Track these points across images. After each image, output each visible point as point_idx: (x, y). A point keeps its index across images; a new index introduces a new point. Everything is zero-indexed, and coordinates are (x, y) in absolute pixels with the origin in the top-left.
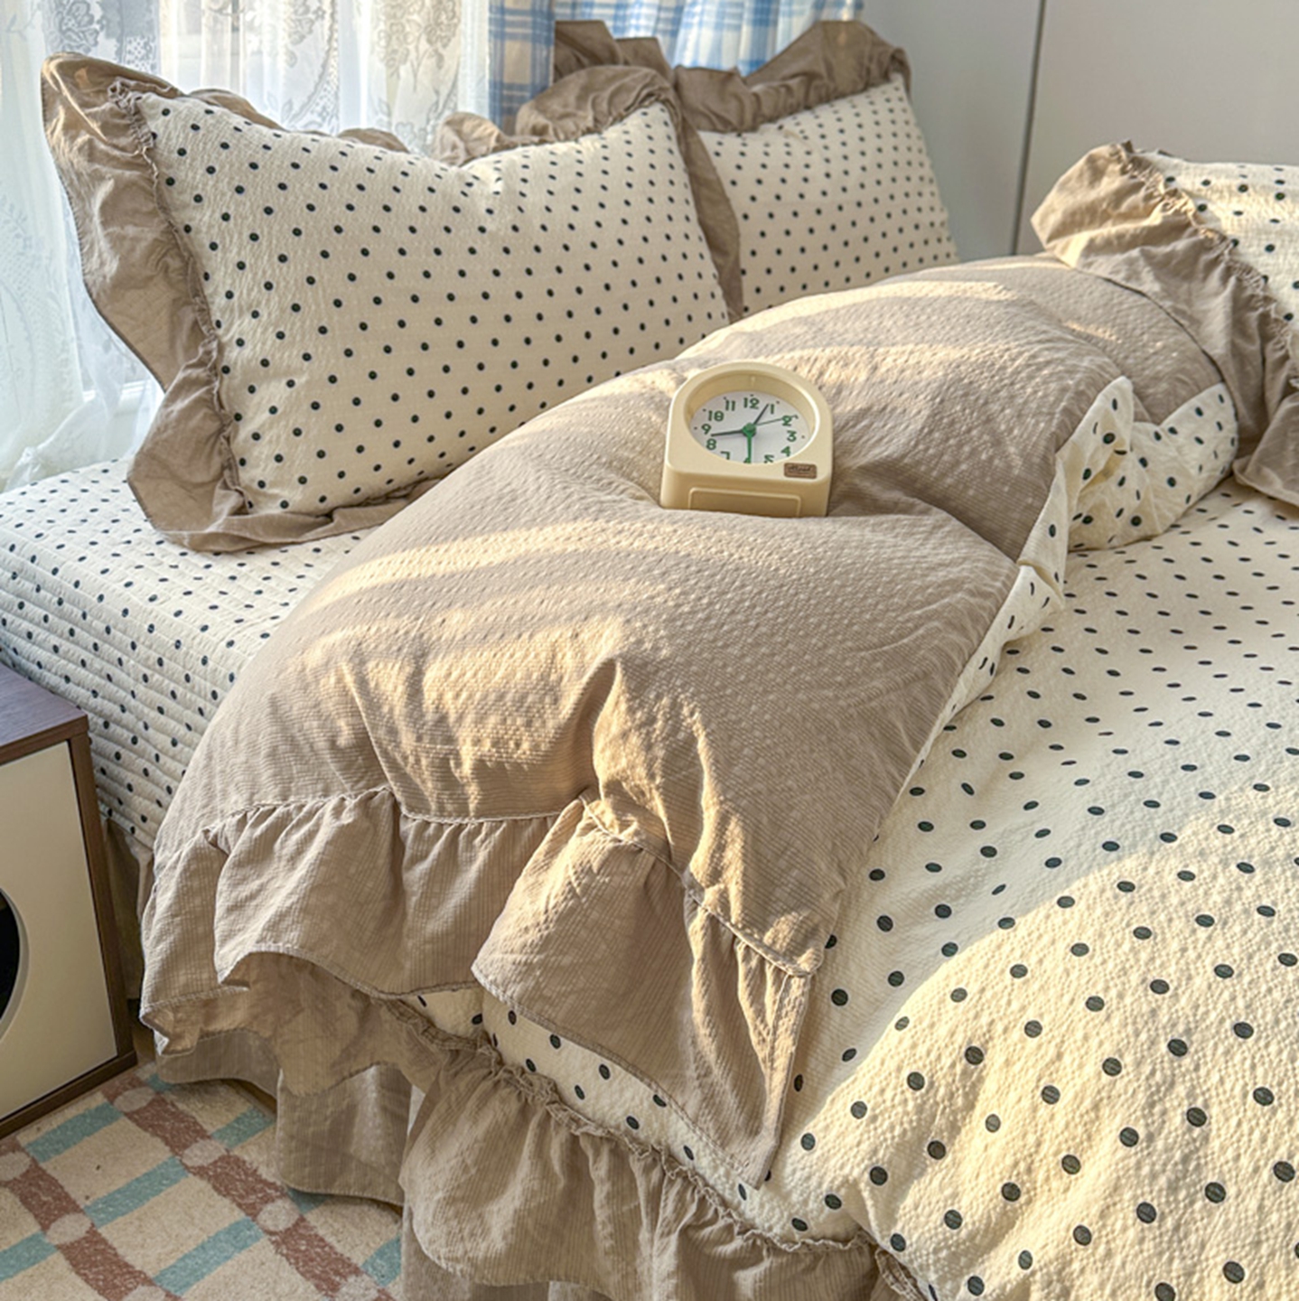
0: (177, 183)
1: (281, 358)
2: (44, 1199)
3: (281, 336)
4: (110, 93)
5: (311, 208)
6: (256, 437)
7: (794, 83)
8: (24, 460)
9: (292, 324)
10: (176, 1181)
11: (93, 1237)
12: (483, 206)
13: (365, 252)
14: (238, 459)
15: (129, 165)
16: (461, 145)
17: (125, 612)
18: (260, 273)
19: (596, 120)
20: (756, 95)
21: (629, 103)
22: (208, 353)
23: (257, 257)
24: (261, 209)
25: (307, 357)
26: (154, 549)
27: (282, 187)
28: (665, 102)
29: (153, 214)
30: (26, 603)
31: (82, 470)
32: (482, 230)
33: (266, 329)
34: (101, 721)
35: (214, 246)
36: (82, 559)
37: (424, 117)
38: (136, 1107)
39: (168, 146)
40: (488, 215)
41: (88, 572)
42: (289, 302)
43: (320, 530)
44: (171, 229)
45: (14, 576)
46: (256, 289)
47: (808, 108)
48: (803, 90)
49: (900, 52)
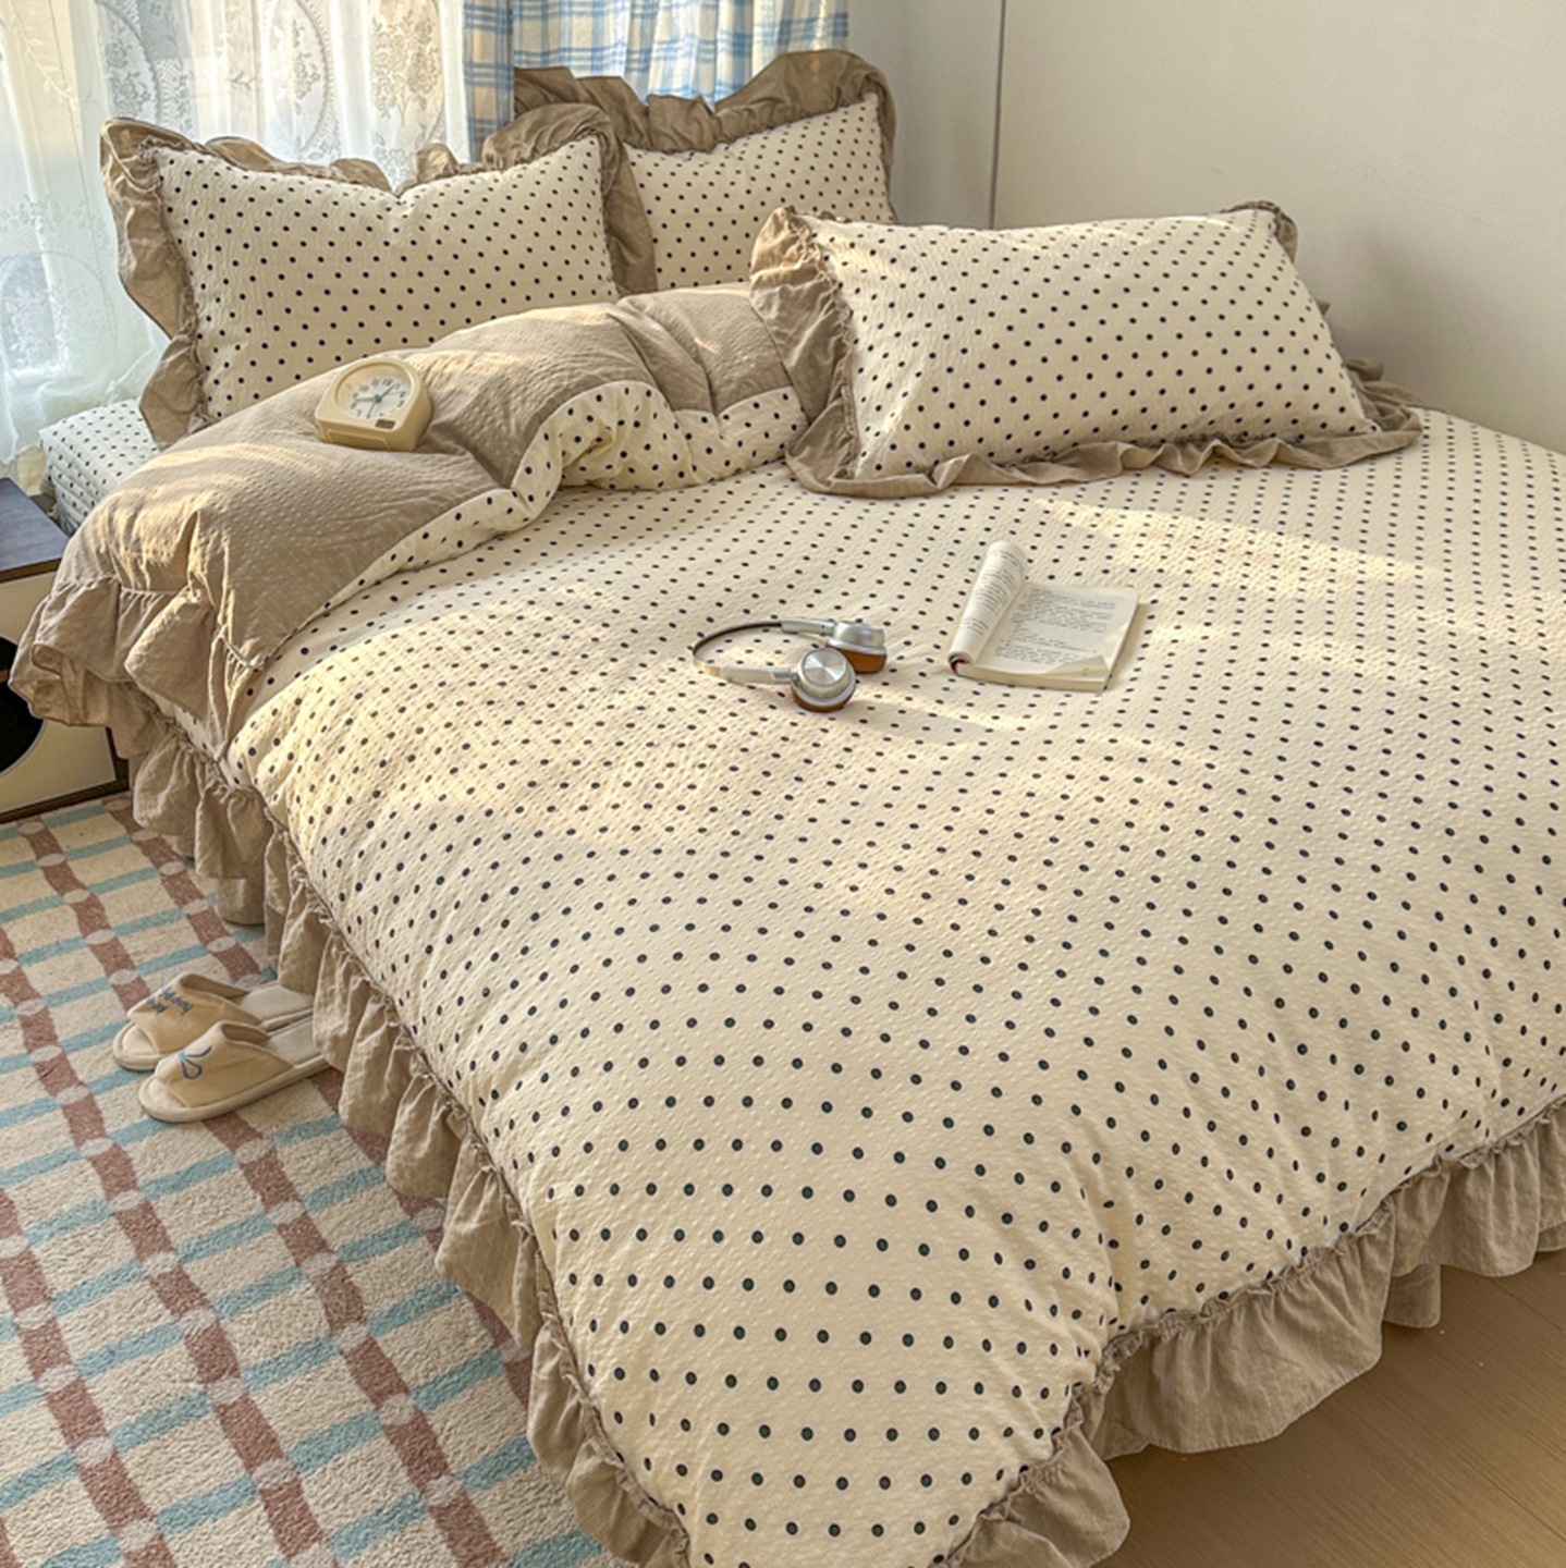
0: (174, 211)
1: (232, 330)
2: (44, 845)
3: (232, 315)
4: (140, 147)
5: (257, 229)
8: (110, 389)
9: (241, 308)
11: (64, 865)
12: (394, 225)
13: (293, 260)
14: (206, 396)
15: (146, 198)
18: (221, 273)
20: (717, 118)
21: (567, 136)
22: (191, 324)
23: (220, 262)
24: (225, 230)
25: (248, 330)
27: (240, 215)
28: (600, 135)
29: (158, 231)
32: (387, 244)
33: (224, 310)
35: (194, 254)
37: (412, 144)
39: (169, 189)
40: (394, 233)
42: (238, 295)
44: (169, 241)
45: (70, 466)
46: (219, 283)
47: (771, 128)
48: (767, 112)
49: (876, 74)
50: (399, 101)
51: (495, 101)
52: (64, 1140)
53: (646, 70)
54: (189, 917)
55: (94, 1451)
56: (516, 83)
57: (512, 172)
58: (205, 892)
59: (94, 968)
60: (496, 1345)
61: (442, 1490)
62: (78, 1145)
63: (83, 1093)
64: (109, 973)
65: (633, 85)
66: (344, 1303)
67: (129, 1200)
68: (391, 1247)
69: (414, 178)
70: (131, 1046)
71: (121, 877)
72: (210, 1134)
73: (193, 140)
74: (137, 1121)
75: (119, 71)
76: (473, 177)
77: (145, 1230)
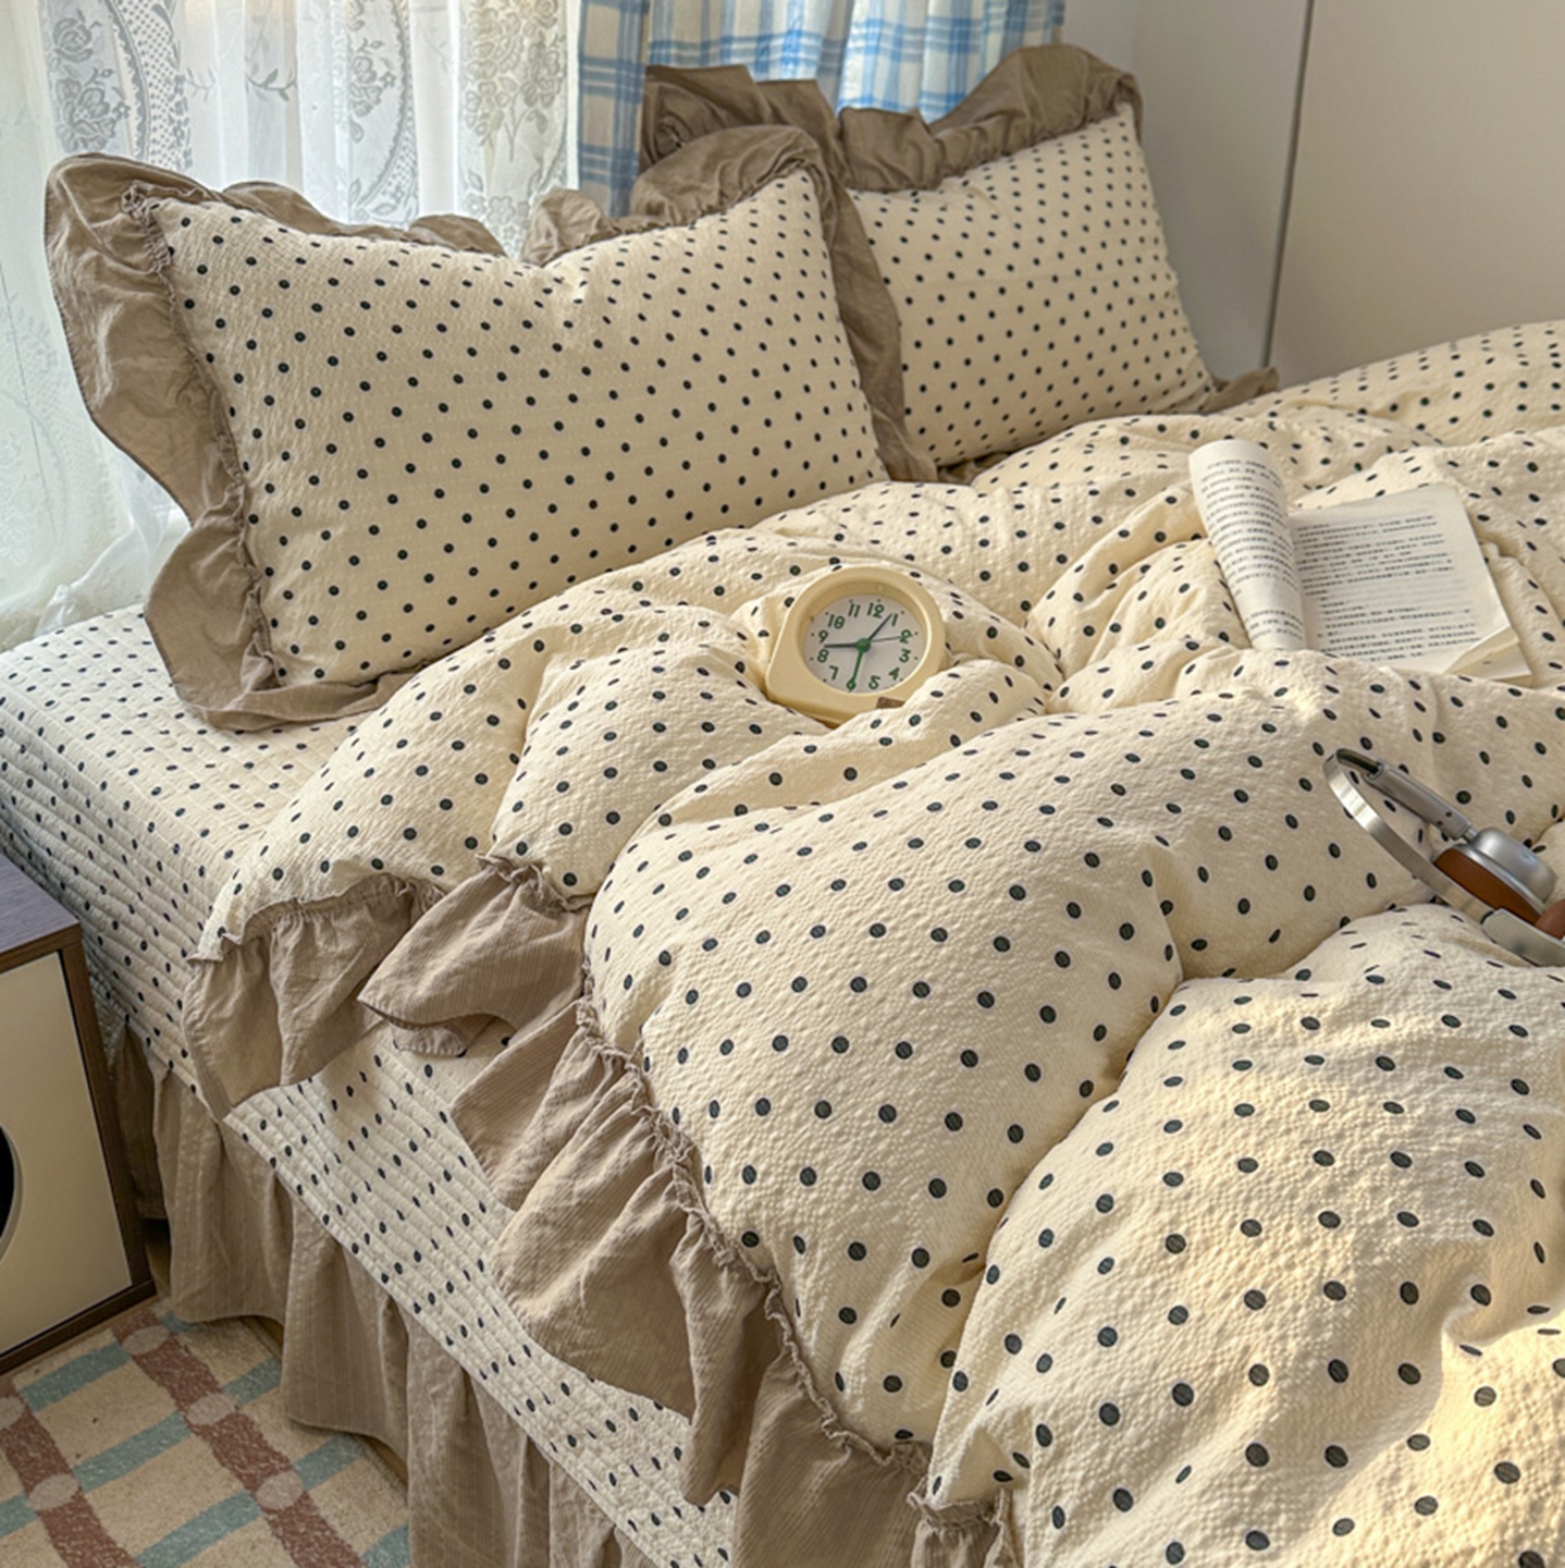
0: (197, 306)
1: (315, 507)
2: (32, 1454)
3: (314, 481)
4: (124, 201)
6: (288, 595)
7: (988, 125)
9: (327, 467)
10: (175, 1441)
12: (562, 317)
13: (413, 382)
14: (269, 620)
15: (141, 285)
16: (555, 232)
17: (127, 805)
18: (290, 410)
19: (722, 194)
20: (939, 141)
21: (764, 172)
22: (235, 499)
23: (287, 391)
24: (292, 335)
25: (344, 505)
26: (171, 725)
27: (317, 308)
28: (810, 169)
29: (170, 342)
30: (35, 782)
31: (116, 614)
33: (298, 474)
34: (110, 921)
35: (239, 378)
36: (90, 736)
37: (524, 187)
38: (147, 1350)
39: (185, 263)
40: (566, 329)
41: (94, 752)
43: (359, 702)
44: (191, 357)
45: (23, 750)
46: (286, 427)
47: (1007, 153)
49: (1127, 79)
53: (840, 71)
57: (707, 224)
65: (826, 93)
73: (207, 186)
76: (647, 237)
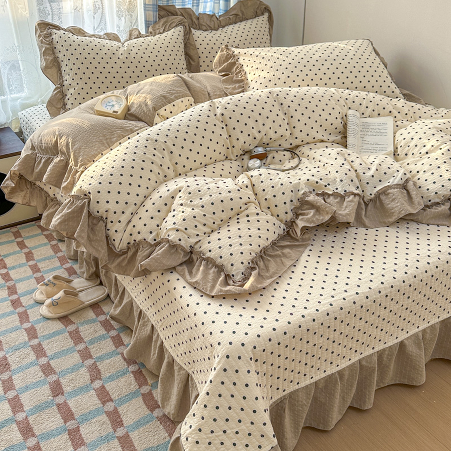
0: (56, 48)
1: (73, 84)
2: (17, 235)
4: (47, 29)
5: (81, 54)
7: (231, 17)
8: (39, 101)
9: (76, 77)
10: (40, 236)
11: (23, 241)
13: (91, 63)
14: (66, 103)
15: (48, 44)
18: (70, 67)
19: (164, 30)
20: (220, 21)
21: (174, 26)
22: (61, 82)
23: (69, 64)
24: (71, 54)
25: (78, 84)
27: (75, 49)
28: (184, 26)
29: (52, 54)
30: (27, 129)
32: (119, 58)
33: (71, 78)
35: (62, 61)
36: (36, 121)
39: (55, 41)
40: (121, 55)
42: (75, 73)
44: (55, 57)
46: (69, 70)
47: (236, 23)
48: (234, 19)
49: (268, 7)
50: (124, 15)
51: (152, 16)
52: (18, 323)
53: (198, 6)
54: (58, 257)
55: (21, 416)
56: (159, 10)
57: (157, 36)
58: (63, 250)
59: (29, 272)
60: (139, 388)
61: (120, 432)
62: (21, 325)
63: (24, 309)
64: (34, 273)
65: (194, 10)
66: (95, 374)
67: (35, 342)
68: (110, 358)
69: (128, 38)
70: (38, 296)
71: (39, 245)
72: (60, 322)
73: (62, 27)
74: (39, 318)
75: (41, 6)
76: (145, 38)
77: (39, 351)
